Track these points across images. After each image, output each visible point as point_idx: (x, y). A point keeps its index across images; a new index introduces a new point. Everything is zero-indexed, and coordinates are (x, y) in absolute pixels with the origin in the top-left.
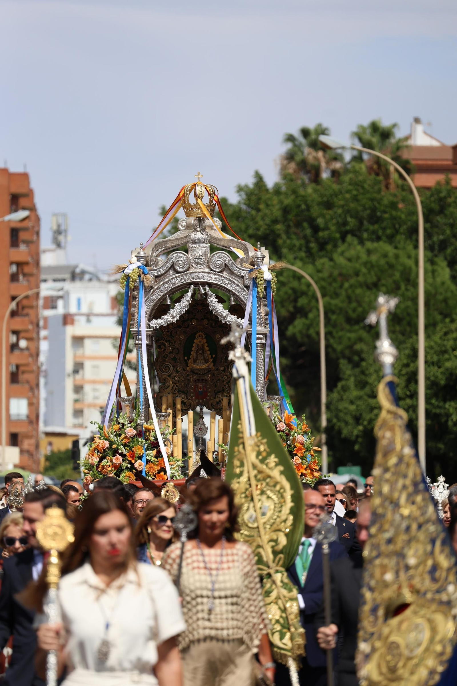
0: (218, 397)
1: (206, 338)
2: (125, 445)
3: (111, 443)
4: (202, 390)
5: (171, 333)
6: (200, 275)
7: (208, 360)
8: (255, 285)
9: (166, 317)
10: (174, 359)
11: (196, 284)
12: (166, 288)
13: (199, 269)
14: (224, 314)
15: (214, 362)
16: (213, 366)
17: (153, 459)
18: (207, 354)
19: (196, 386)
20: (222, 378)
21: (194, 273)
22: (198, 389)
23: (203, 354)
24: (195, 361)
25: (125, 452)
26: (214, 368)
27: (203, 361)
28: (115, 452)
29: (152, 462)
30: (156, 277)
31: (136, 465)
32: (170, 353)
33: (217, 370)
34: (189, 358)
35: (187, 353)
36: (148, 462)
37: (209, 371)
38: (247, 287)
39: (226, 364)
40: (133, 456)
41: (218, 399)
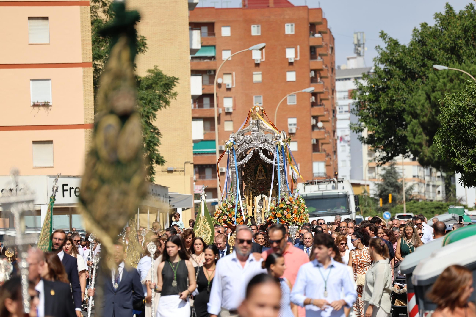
0: (268, 190)
1: (263, 167)
2: (228, 212)
3: (223, 211)
4: (262, 187)
5: (249, 165)
6: (256, 144)
7: (264, 175)
8: (277, 147)
9: (243, 161)
10: (250, 175)
11: (254, 147)
12: (243, 149)
13: (255, 142)
14: (266, 159)
15: (266, 176)
17: (239, 217)
18: (263, 173)
19: (259, 186)
20: (270, 182)
21: (253, 143)
23: (262, 173)
24: (258, 176)
25: (228, 214)
27: (262, 176)
28: (224, 214)
30: (239, 146)
31: (232, 219)
32: (249, 173)
34: (256, 175)
35: (255, 173)
36: (237, 218)
37: (264, 180)
38: (274, 148)
40: (231, 216)
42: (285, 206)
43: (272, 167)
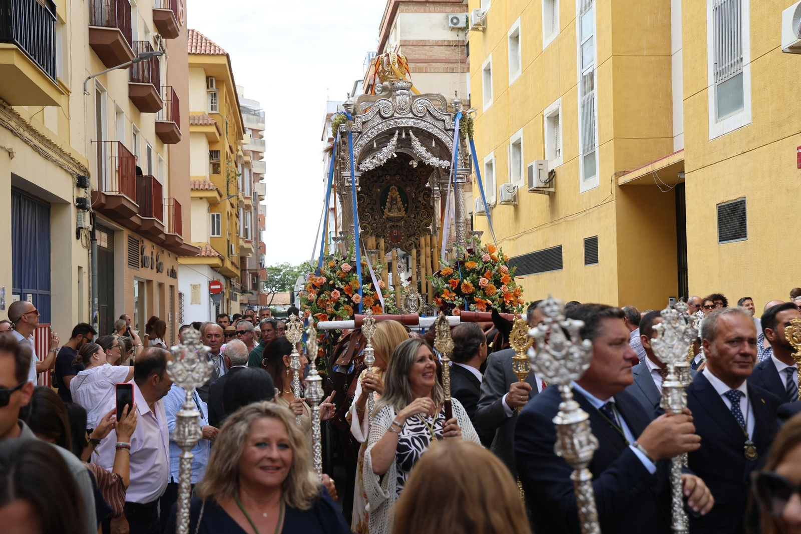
1: (398, 191)
2: (342, 280)
3: (329, 279)
4: (396, 234)
5: (368, 187)
6: (404, 120)
7: (401, 209)
10: (372, 209)
11: (400, 129)
12: (373, 133)
13: (403, 115)
14: (427, 157)
15: (406, 210)
16: (406, 214)
17: (368, 292)
18: (400, 204)
19: (392, 231)
20: (413, 224)
21: (398, 119)
22: (393, 234)
23: (396, 204)
24: (390, 210)
25: (342, 287)
26: (406, 216)
27: (396, 210)
28: (333, 287)
29: (368, 295)
30: (363, 124)
31: (354, 298)
32: (369, 204)
33: (409, 217)
34: (385, 208)
35: (383, 204)
36: (364, 295)
37: (402, 219)
38: (448, 131)
39: (416, 212)
40: (350, 290)
41: (411, 242)
42: (478, 266)
43: (419, 192)
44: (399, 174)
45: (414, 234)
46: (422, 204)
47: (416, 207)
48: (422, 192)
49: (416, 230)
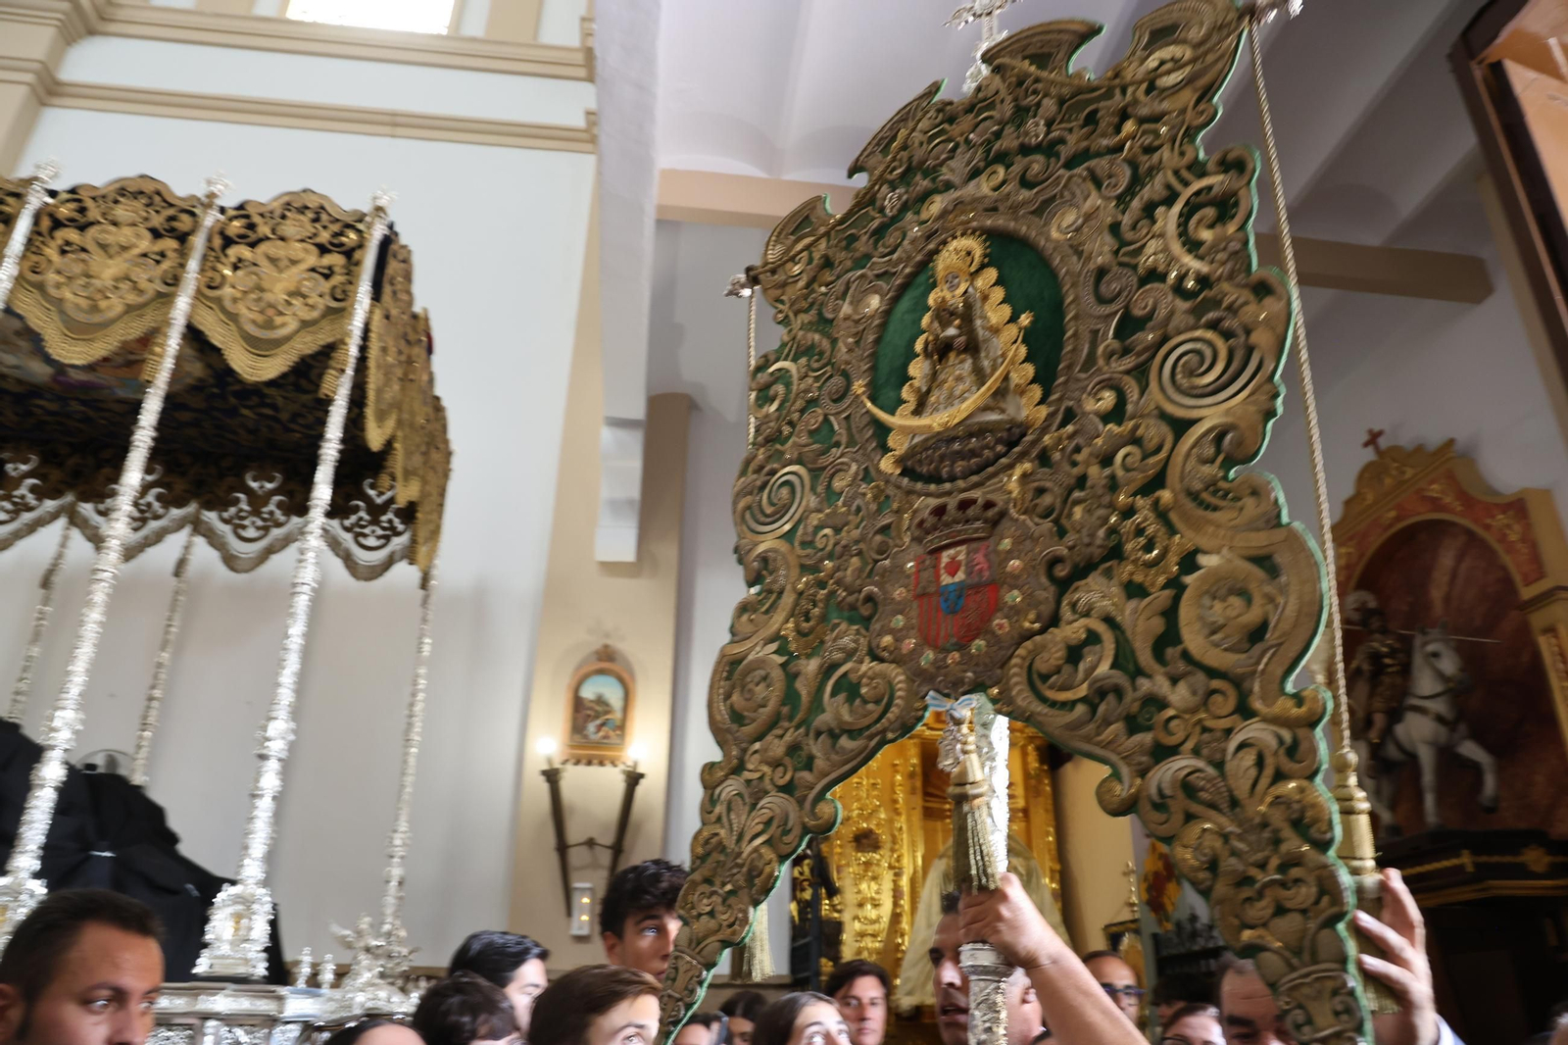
0: (1073, 606)
4: (960, 576)
10: (823, 433)
20: (1106, 460)
22: (938, 576)
26: (1043, 411)
33: (1069, 416)
34: (896, 405)
35: (889, 376)
37: (1011, 444)
39: (1129, 362)
41: (1083, 621)
43: (1149, 210)
44: (1003, 158)
45: (1116, 553)
46: (1179, 289)
47: (1129, 325)
48: (1169, 200)
49: (1128, 512)
